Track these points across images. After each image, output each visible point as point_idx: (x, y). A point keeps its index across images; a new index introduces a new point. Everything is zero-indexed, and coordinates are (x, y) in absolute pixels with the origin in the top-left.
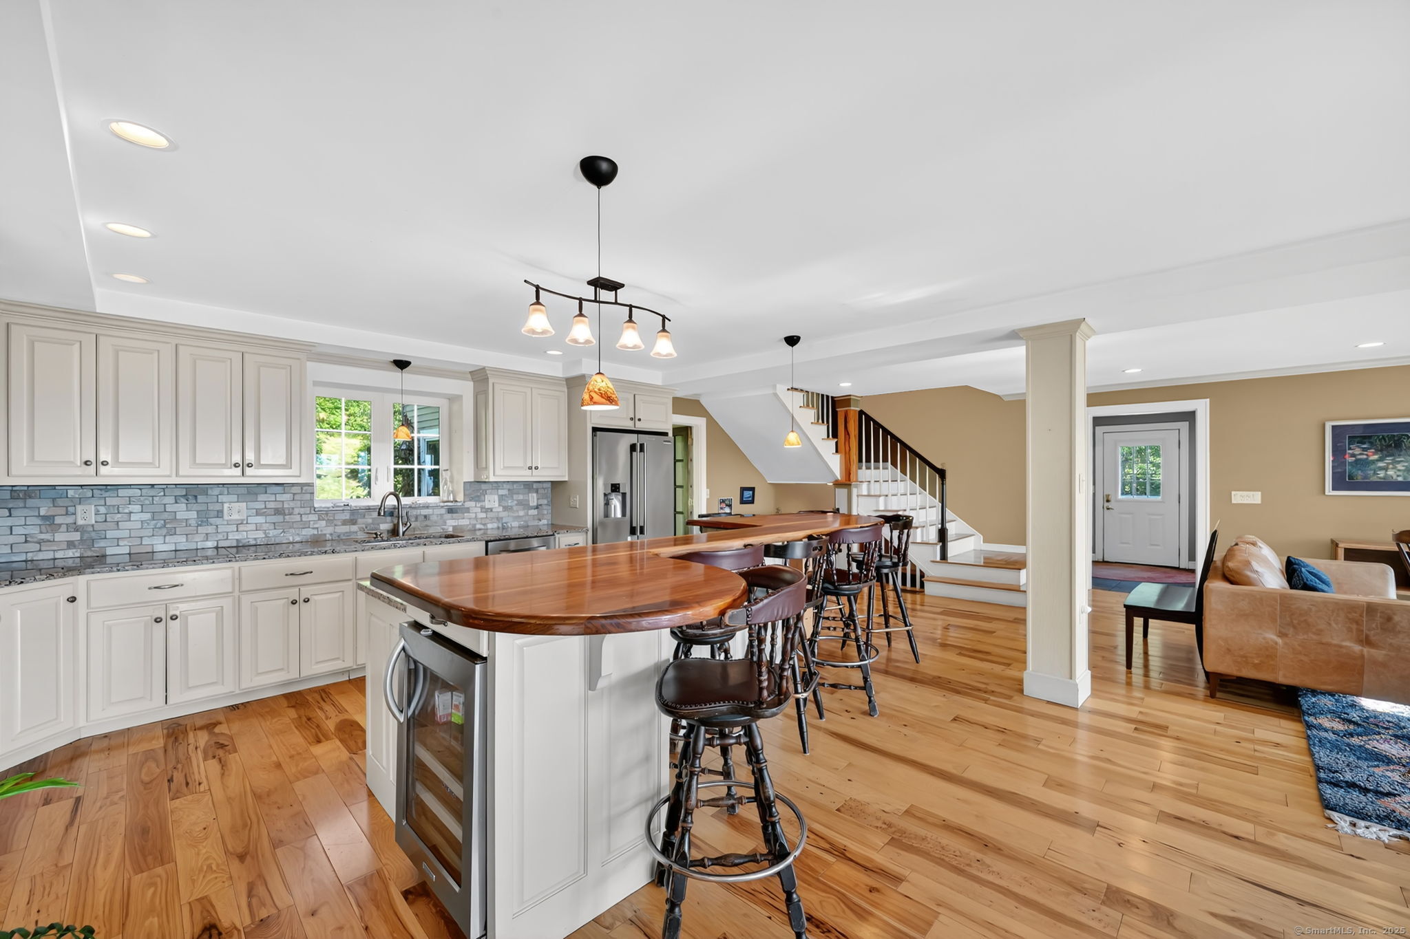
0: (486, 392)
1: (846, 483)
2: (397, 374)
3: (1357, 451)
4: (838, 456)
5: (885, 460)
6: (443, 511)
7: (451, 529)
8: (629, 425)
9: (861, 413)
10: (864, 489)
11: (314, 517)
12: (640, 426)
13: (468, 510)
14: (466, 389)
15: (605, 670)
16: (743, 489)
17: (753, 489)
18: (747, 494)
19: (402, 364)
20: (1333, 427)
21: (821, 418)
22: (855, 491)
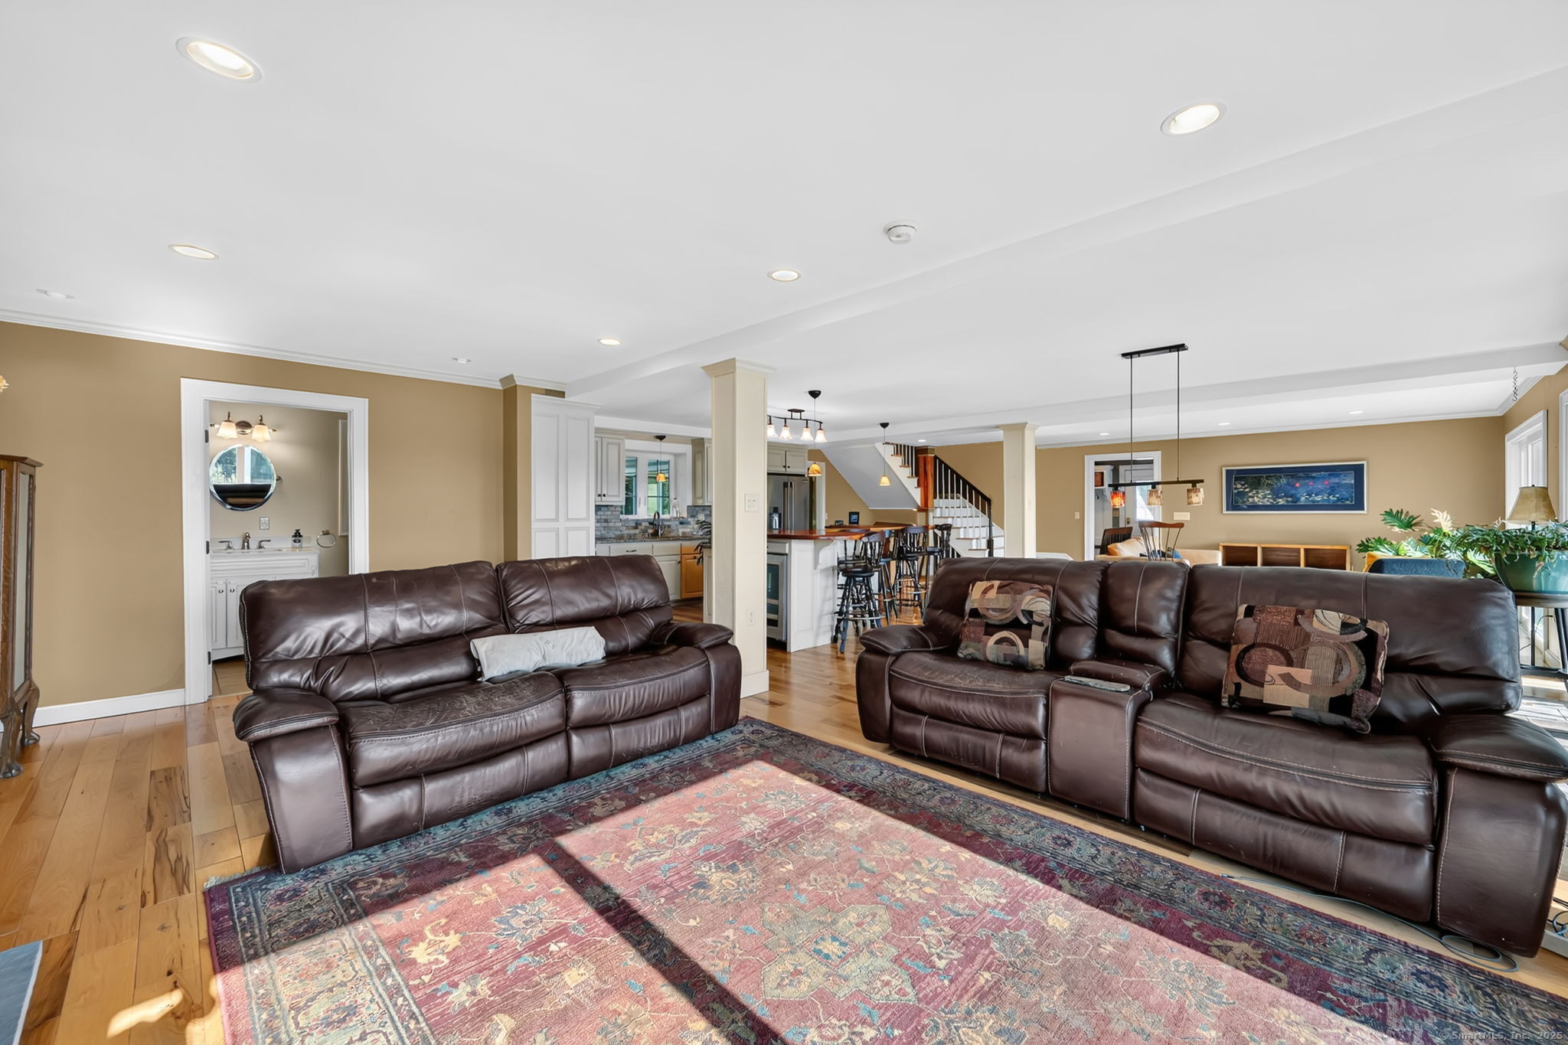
0: (702, 452)
1: (925, 509)
2: (658, 443)
3: (1239, 486)
4: (919, 489)
5: (958, 492)
6: (677, 523)
7: (680, 534)
8: (783, 470)
9: (936, 458)
10: (938, 512)
11: (620, 524)
12: (789, 471)
13: (689, 523)
14: (688, 449)
15: (820, 562)
16: (851, 514)
17: (857, 513)
18: (854, 517)
19: (661, 438)
20: (1227, 471)
21: (906, 464)
22: (931, 515)
